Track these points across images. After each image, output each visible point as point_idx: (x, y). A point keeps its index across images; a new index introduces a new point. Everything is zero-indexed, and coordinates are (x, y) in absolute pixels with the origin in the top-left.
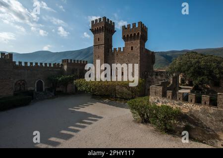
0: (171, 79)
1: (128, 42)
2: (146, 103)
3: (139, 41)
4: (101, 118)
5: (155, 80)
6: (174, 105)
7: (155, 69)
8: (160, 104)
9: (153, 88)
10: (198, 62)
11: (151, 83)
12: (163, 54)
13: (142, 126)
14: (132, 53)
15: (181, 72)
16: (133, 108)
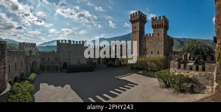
0: (183, 56)
1: (156, 30)
2: (168, 74)
3: (163, 29)
4: (137, 85)
5: (174, 57)
6: (184, 73)
7: (174, 50)
8: (176, 74)
9: (172, 63)
10: (197, 46)
11: (171, 59)
12: (178, 40)
13: (165, 90)
14: (158, 37)
15: (189, 52)
16: (159, 77)
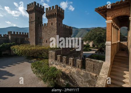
1: (50, 19)
3: (56, 19)
8: (54, 66)
10: (101, 34)
14: (52, 27)
15: (91, 40)
